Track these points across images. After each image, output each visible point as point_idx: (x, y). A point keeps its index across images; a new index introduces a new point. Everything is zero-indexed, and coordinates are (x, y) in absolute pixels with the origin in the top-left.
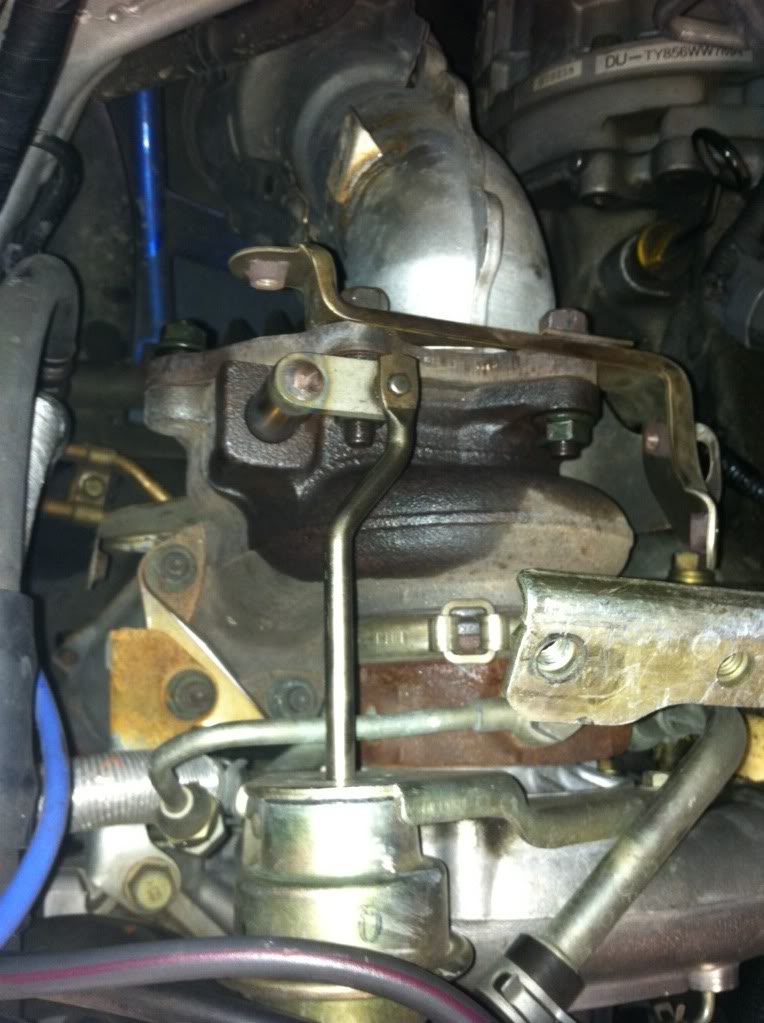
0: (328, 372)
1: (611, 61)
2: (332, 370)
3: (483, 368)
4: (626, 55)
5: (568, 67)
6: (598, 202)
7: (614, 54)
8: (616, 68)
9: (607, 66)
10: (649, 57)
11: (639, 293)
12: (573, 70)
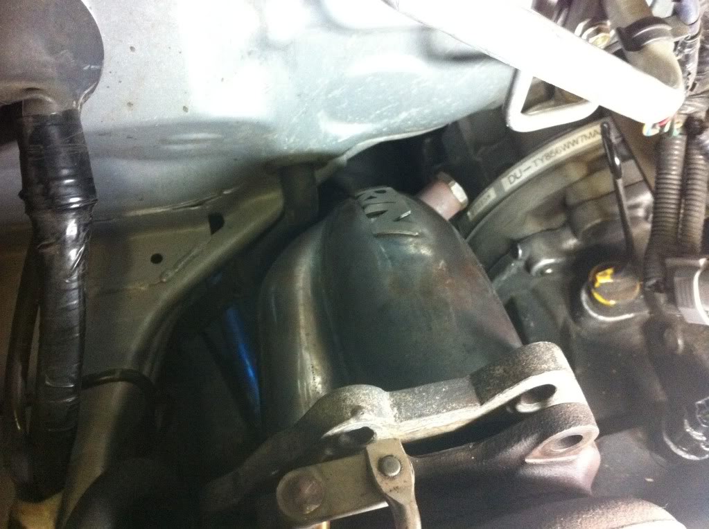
1: (512, 179)
4: (520, 171)
5: (485, 196)
6: (549, 271)
7: (512, 173)
9: (511, 183)
10: (536, 165)
11: (609, 323)
12: (490, 195)
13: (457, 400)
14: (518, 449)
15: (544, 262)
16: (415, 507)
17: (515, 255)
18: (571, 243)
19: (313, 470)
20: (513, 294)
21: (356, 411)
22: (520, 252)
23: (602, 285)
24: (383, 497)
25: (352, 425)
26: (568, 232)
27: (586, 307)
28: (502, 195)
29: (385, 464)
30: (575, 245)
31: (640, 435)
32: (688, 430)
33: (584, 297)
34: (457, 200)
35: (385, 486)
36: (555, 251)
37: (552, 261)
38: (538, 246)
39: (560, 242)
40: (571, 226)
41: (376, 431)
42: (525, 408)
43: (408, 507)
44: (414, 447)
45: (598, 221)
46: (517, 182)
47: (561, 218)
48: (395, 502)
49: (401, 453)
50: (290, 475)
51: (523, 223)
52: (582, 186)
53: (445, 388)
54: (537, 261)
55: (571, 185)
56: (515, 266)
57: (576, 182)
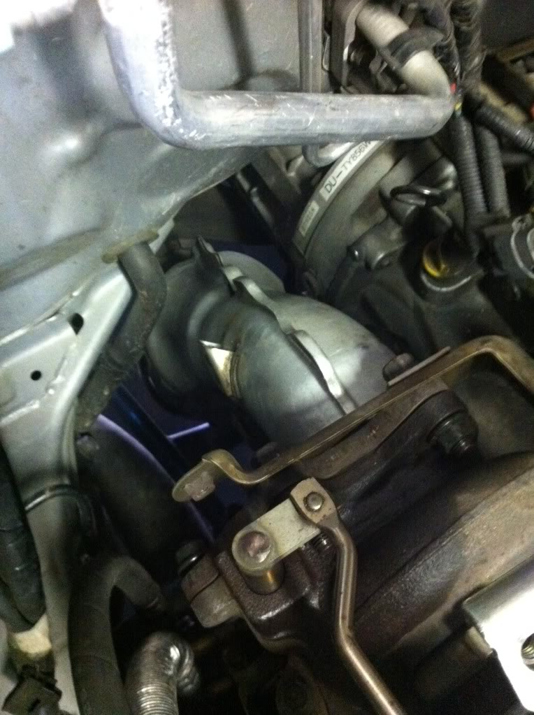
0: (265, 529)
1: (328, 187)
2: (267, 525)
3: (372, 434)
4: (334, 178)
5: (310, 209)
6: (386, 263)
7: (327, 182)
8: (334, 189)
9: (329, 192)
10: (347, 168)
12: (313, 209)
15: (379, 256)
17: (354, 257)
22: (356, 253)
26: (391, 224)
27: (428, 284)
28: (325, 206)
29: (310, 501)
35: (316, 518)
38: (371, 242)
39: (388, 235)
40: (392, 216)
46: (333, 191)
47: (382, 212)
49: (318, 488)
51: (351, 226)
54: (374, 257)
55: (382, 180)
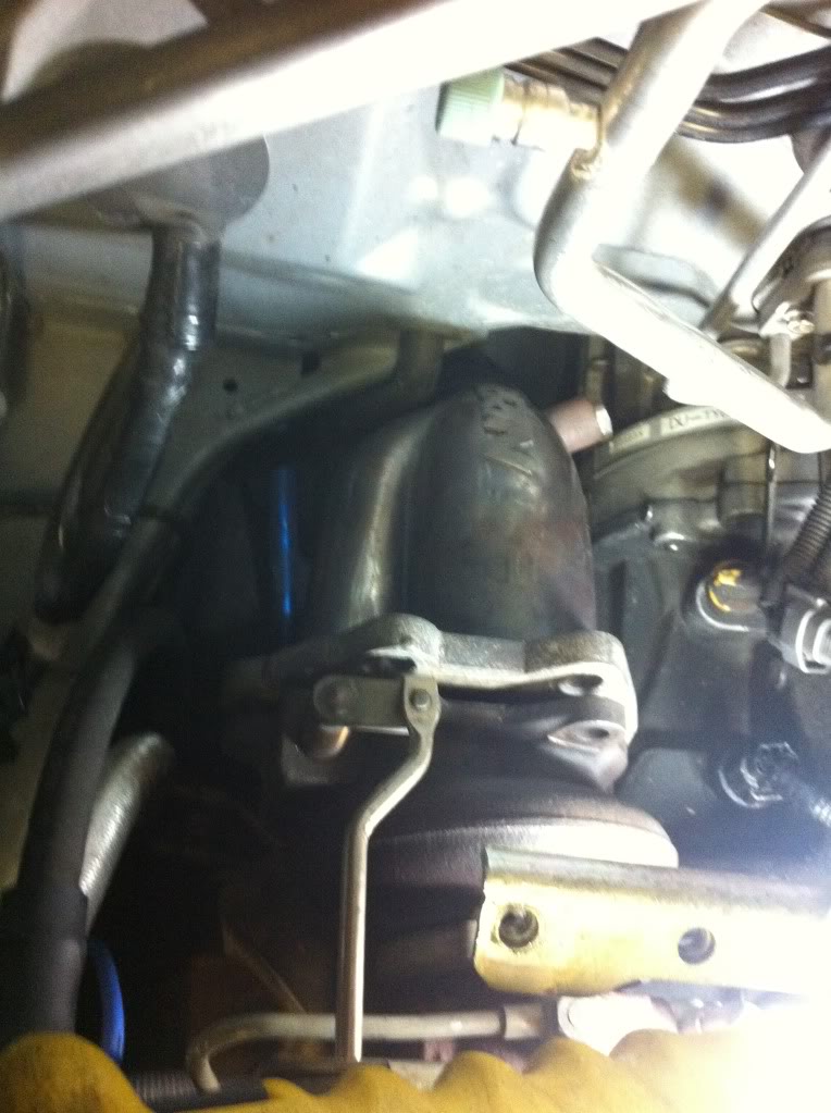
0: (360, 692)
1: (675, 423)
4: (686, 417)
5: (637, 431)
6: (674, 548)
7: (676, 416)
8: (680, 428)
9: (672, 427)
10: (708, 417)
11: (717, 629)
12: (642, 433)
13: (504, 661)
14: (545, 724)
15: (672, 535)
16: (431, 740)
17: (643, 516)
18: (711, 523)
19: (352, 681)
20: (627, 558)
21: (405, 640)
22: (650, 514)
23: (723, 585)
24: (404, 722)
25: (398, 652)
26: (711, 510)
27: (699, 602)
28: (656, 438)
29: (417, 696)
30: (715, 529)
31: (700, 761)
32: (744, 770)
33: (701, 590)
34: (599, 429)
35: (410, 714)
36: (689, 525)
37: (680, 537)
38: (673, 514)
39: (700, 517)
40: (718, 503)
41: (417, 664)
42: (568, 689)
43: (424, 740)
44: (448, 692)
45: (749, 510)
46: (678, 429)
47: (711, 491)
48: (414, 730)
49: (434, 691)
50: (330, 680)
51: (668, 480)
52: (748, 462)
53: (497, 645)
54: (665, 532)
55: (735, 458)
56: (639, 528)
57: (743, 456)
